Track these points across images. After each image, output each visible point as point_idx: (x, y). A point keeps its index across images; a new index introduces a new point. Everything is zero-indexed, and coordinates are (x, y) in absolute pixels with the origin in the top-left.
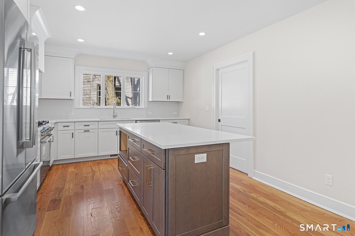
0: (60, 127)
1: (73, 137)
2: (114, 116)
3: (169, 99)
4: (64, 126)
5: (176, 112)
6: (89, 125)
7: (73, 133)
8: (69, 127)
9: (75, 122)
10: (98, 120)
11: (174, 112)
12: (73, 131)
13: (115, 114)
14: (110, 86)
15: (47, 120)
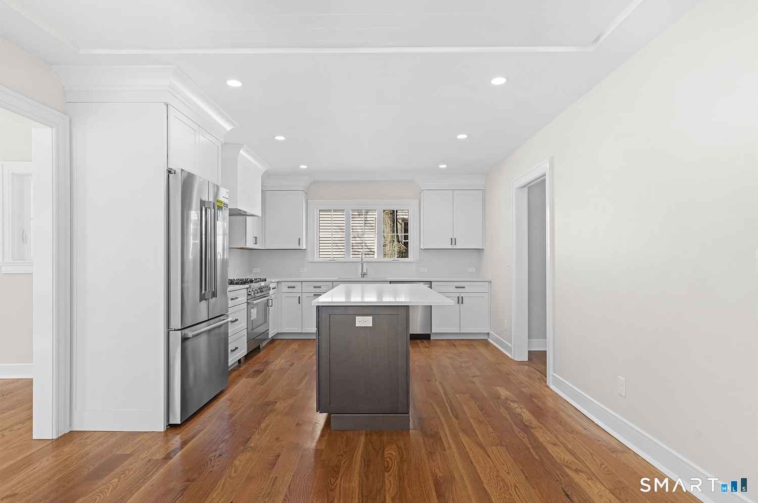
0: (284, 287)
1: (299, 303)
2: (363, 275)
3: (455, 244)
4: (288, 287)
5: (474, 269)
6: (320, 287)
7: (299, 297)
8: (295, 289)
9: (302, 282)
10: (336, 279)
11: (469, 268)
12: (300, 295)
13: (365, 271)
14: (387, 223)
15: (263, 278)
